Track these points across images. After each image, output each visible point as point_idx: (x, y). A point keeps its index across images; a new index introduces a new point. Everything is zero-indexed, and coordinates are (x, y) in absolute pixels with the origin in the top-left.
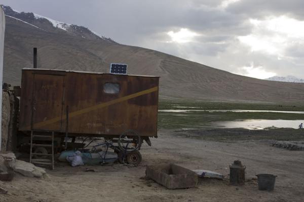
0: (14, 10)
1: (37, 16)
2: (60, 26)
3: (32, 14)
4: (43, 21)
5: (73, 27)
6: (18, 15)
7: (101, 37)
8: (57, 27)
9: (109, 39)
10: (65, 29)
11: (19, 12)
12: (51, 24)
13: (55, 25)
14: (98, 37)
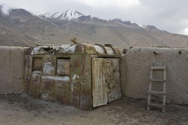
0: (122, 20)
1: (132, 22)
2: (142, 26)
3: (130, 22)
4: (134, 24)
5: (148, 26)
6: (124, 23)
7: (161, 30)
8: (140, 27)
9: (165, 31)
10: (144, 27)
11: (124, 21)
12: (138, 25)
13: (139, 26)
14: (159, 30)
